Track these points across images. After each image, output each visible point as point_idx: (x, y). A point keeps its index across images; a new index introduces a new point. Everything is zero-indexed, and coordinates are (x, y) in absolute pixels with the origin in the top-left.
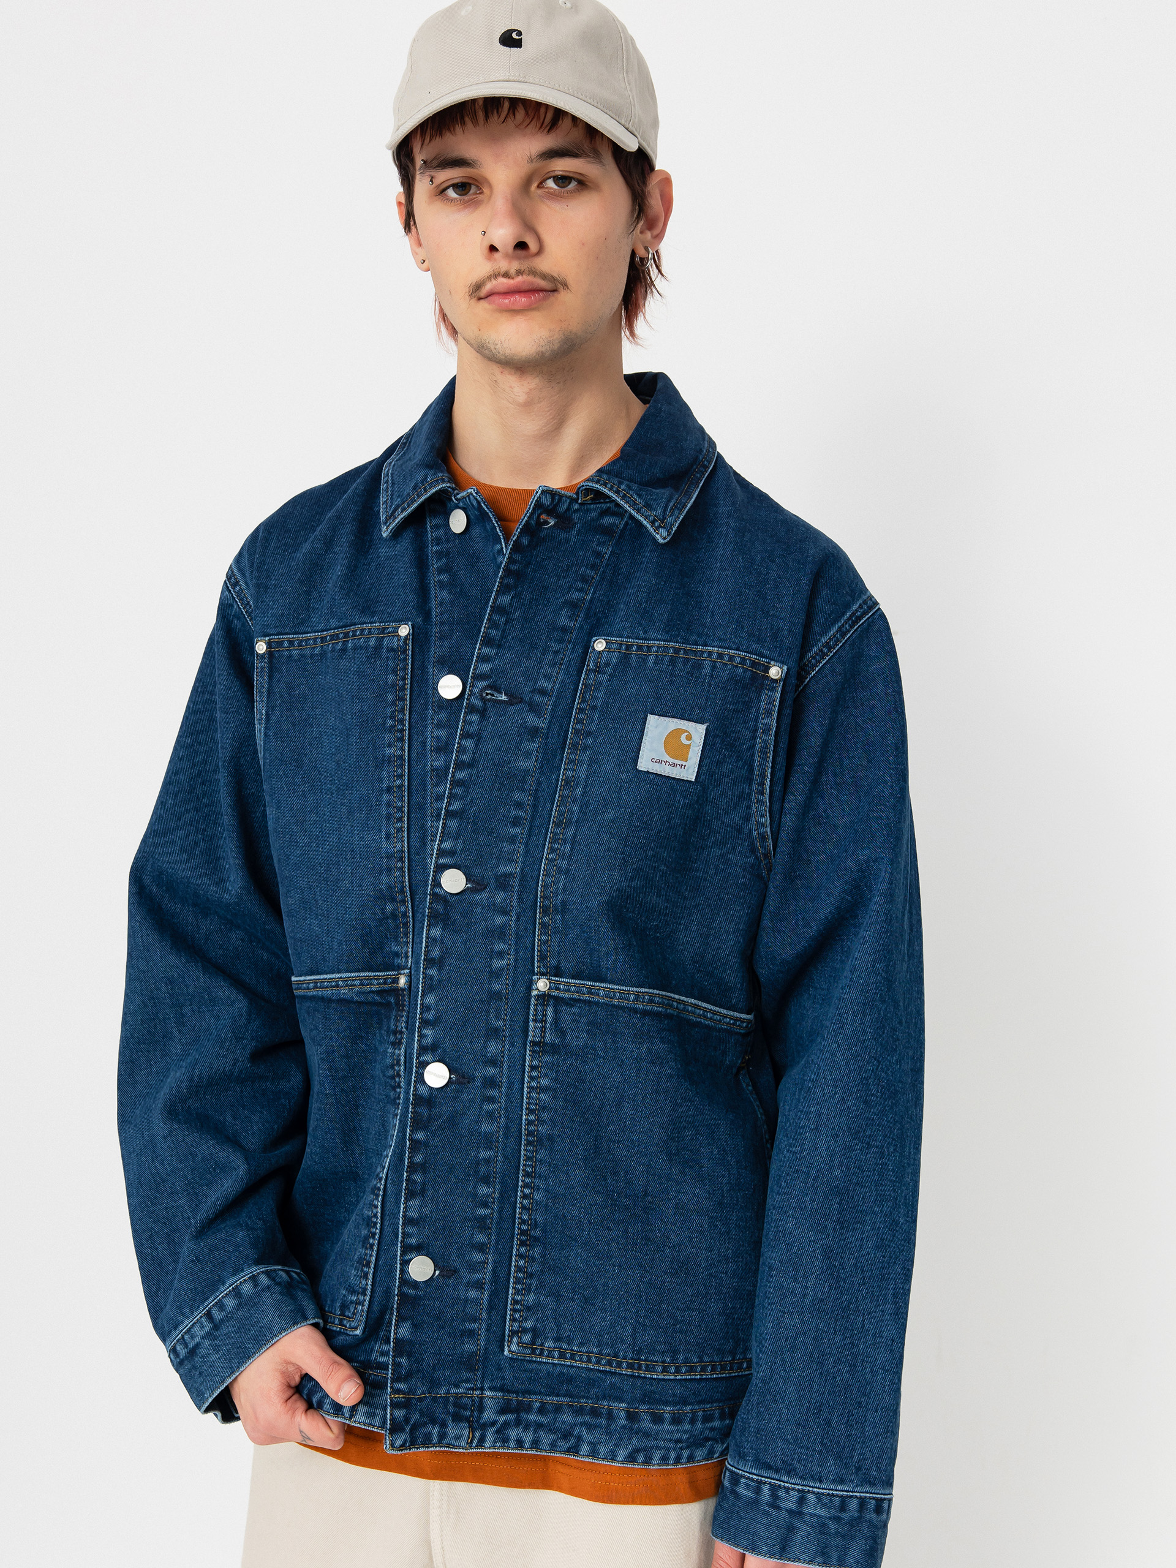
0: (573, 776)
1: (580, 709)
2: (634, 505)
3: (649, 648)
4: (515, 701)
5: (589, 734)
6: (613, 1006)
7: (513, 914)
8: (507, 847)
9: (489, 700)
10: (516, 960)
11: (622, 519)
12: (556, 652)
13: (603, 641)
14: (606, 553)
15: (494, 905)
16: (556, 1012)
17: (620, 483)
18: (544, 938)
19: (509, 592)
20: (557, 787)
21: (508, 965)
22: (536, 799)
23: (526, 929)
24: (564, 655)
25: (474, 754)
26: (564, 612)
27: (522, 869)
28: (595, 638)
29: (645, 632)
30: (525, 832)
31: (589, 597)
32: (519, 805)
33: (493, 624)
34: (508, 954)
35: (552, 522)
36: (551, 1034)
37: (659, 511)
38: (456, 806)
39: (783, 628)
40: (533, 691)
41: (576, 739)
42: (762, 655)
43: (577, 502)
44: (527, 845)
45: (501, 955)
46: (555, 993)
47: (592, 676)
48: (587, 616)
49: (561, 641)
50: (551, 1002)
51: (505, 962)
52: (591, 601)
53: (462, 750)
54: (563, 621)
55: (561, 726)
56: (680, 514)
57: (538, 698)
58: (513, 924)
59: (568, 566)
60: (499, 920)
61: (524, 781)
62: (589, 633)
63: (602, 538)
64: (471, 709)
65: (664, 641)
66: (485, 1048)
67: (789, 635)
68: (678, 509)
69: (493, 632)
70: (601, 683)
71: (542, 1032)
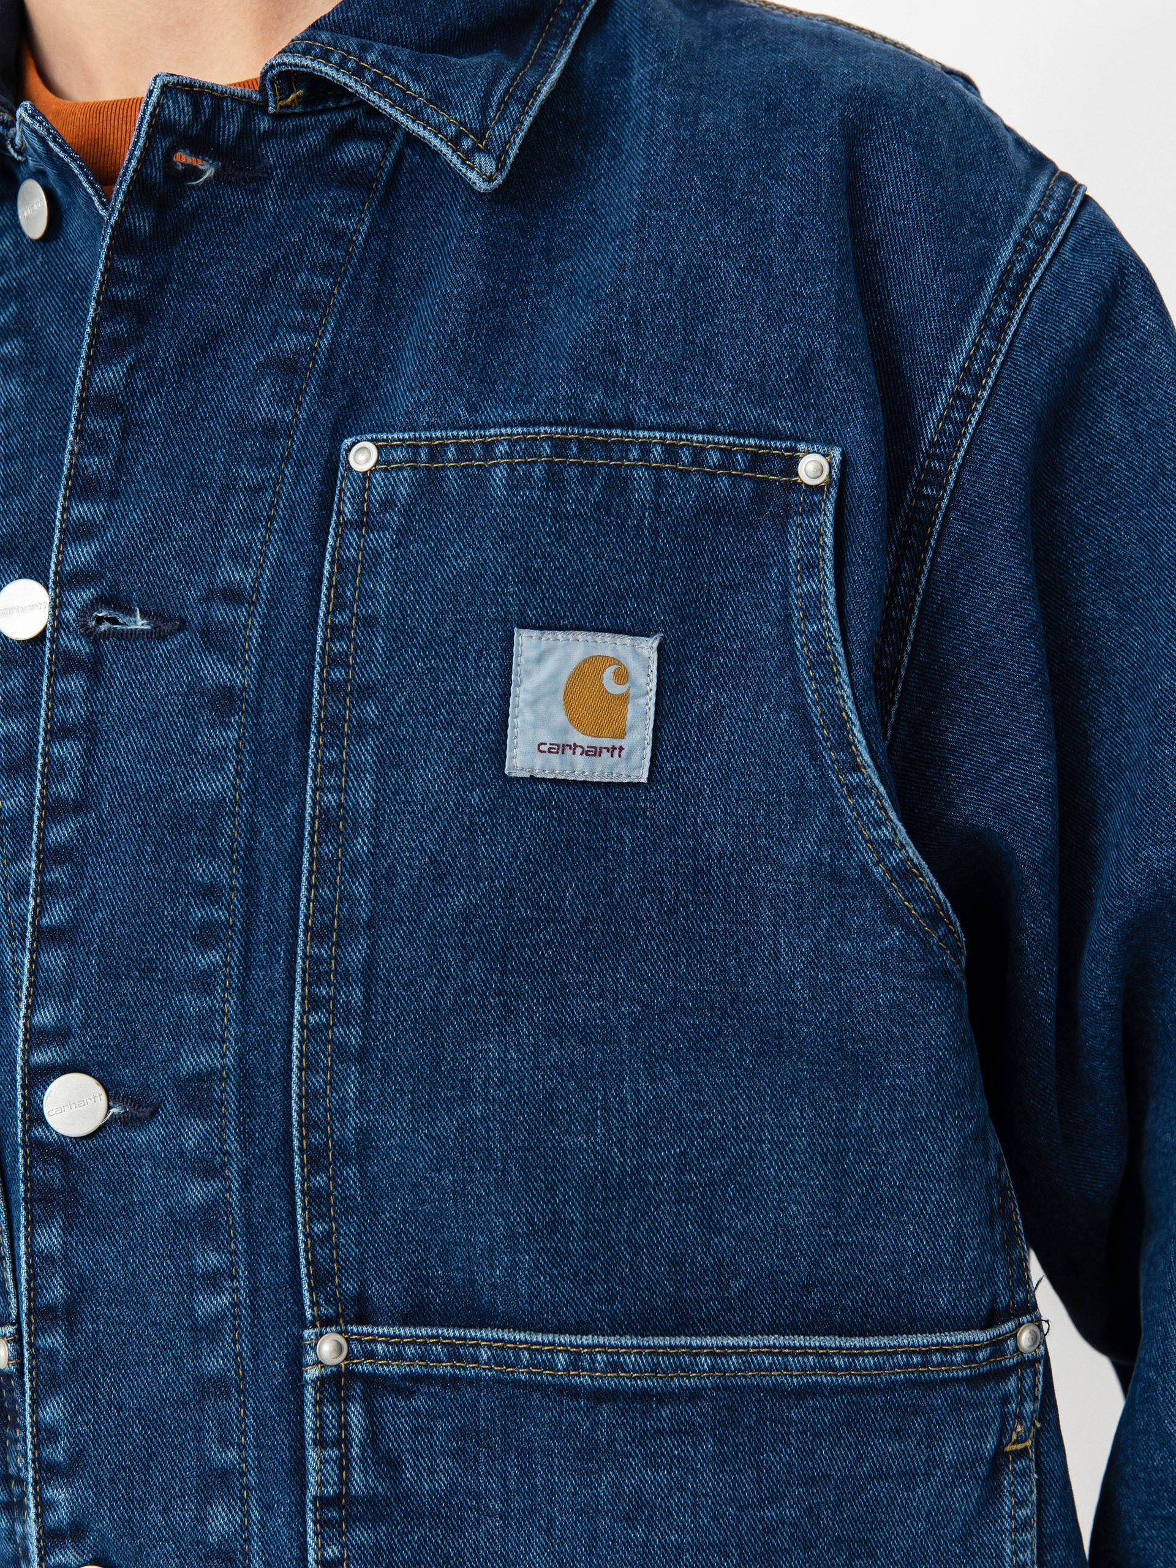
0: (340, 806)
1: (334, 628)
2: (403, 101)
3: (488, 447)
4: (167, 628)
5: (365, 691)
6: (517, 1383)
7: (233, 1172)
8: (193, 1003)
9: (106, 635)
10: (254, 1291)
11: (389, 146)
12: (256, 490)
13: (371, 447)
14: (357, 231)
15: (181, 1154)
16: (370, 1413)
17: (364, 49)
18: (319, 1228)
19: (121, 357)
20: (301, 838)
21: (234, 1305)
22: (250, 869)
23: (269, 1210)
24: (277, 494)
25: (85, 775)
26: (265, 387)
27: (240, 1057)
28: (348, 441)
29: (473, 409)
30: (235, 959)
31: (325, 342)
32: (209, 893)
33: (90, 442)
34: (233, 1278)
35: (210, 172)
36: (365, 1472)
37: (470, 110)
38: (57, 914)
39: (820, 354)
40: (208, 598)
41: (334, 708)
42: (777, 435)
43: (265, 112)
44: (243, 992)
45: (214, 1280)
46: (366, 1367)
47: (353, 538)
48: (325, 389)
49: (265, 460)
50: (357, 1391)
51: (225, 1300)
52: (332, 351)
53: (55, 770)
54: (265, 409)
55: (289, 678)
56: (524, 113)
57: (221, 613)
58: (234, 1198)
59: (265, 273)
60: (197, 1192)
61: (213, 831)
62: (335, 430)
63: (345, 197)
64: (66, 663)
65: (523, 424)
66: (202, 1521)
67: (838, 367)
68: (519, 100)
69: (94, 463)
70: (377, 555)
71: (341, 1468)
